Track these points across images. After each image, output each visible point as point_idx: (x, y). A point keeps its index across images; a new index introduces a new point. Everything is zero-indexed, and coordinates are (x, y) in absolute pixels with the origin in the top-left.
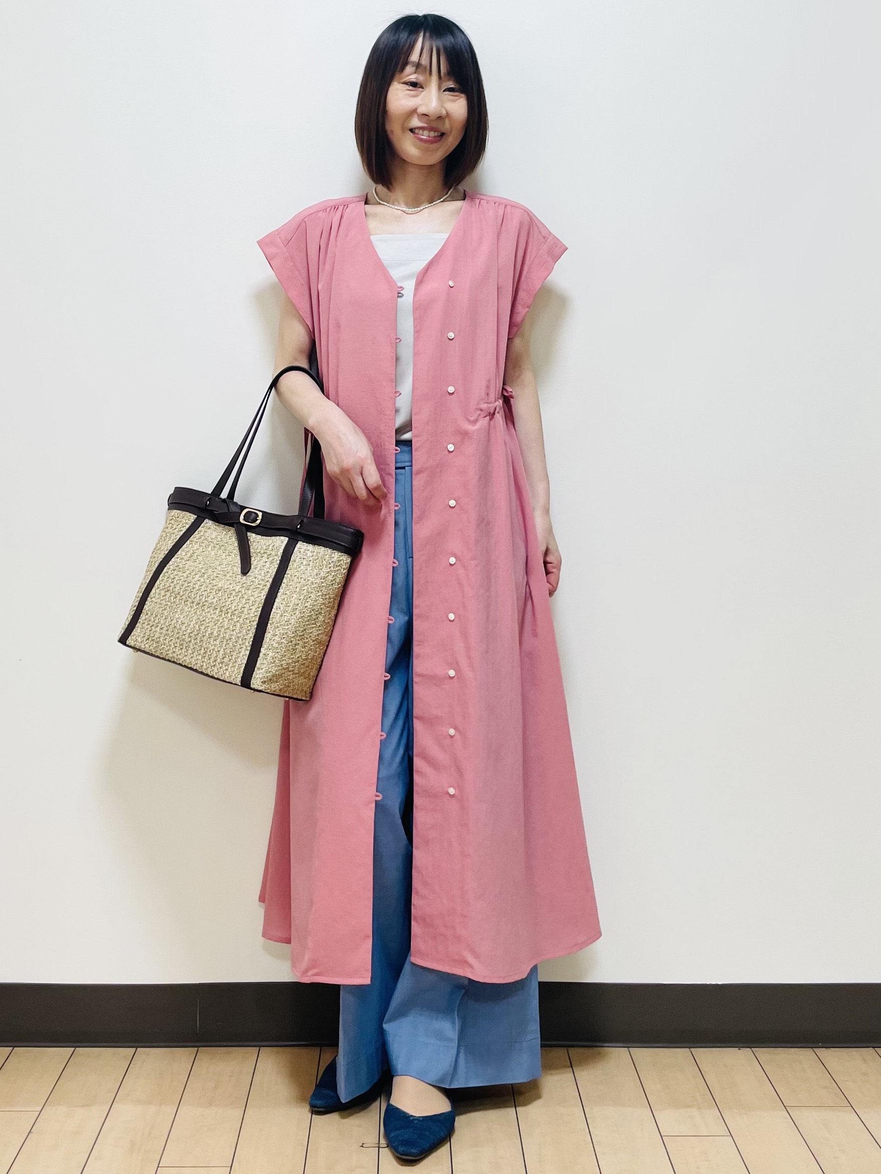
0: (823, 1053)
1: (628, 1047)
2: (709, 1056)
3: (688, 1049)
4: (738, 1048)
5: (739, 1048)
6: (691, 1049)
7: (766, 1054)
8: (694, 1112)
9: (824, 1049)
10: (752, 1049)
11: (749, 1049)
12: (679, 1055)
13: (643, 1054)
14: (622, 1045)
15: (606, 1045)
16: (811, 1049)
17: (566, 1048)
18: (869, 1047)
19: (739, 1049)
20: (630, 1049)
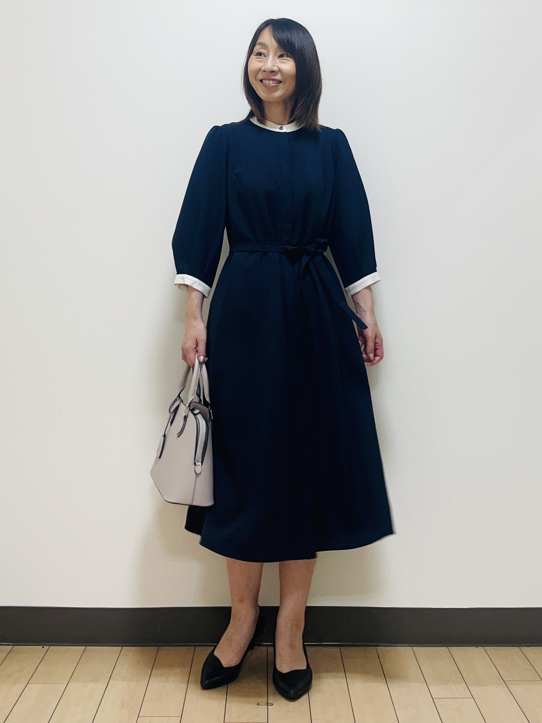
0: (525, 649)
1: (412, 647)
2: (458, 651)
3: (446, 648)
4: (475, 647)
5: (477, 647)
6: (449, 648)
7: (491, 650)
9: (526, 647)
10: (485, 647)
11: (482, 647)
12: (442, 651)
13: (421, 651)
14: (408, 645)
16: (518, 647)
17: (375, 647)
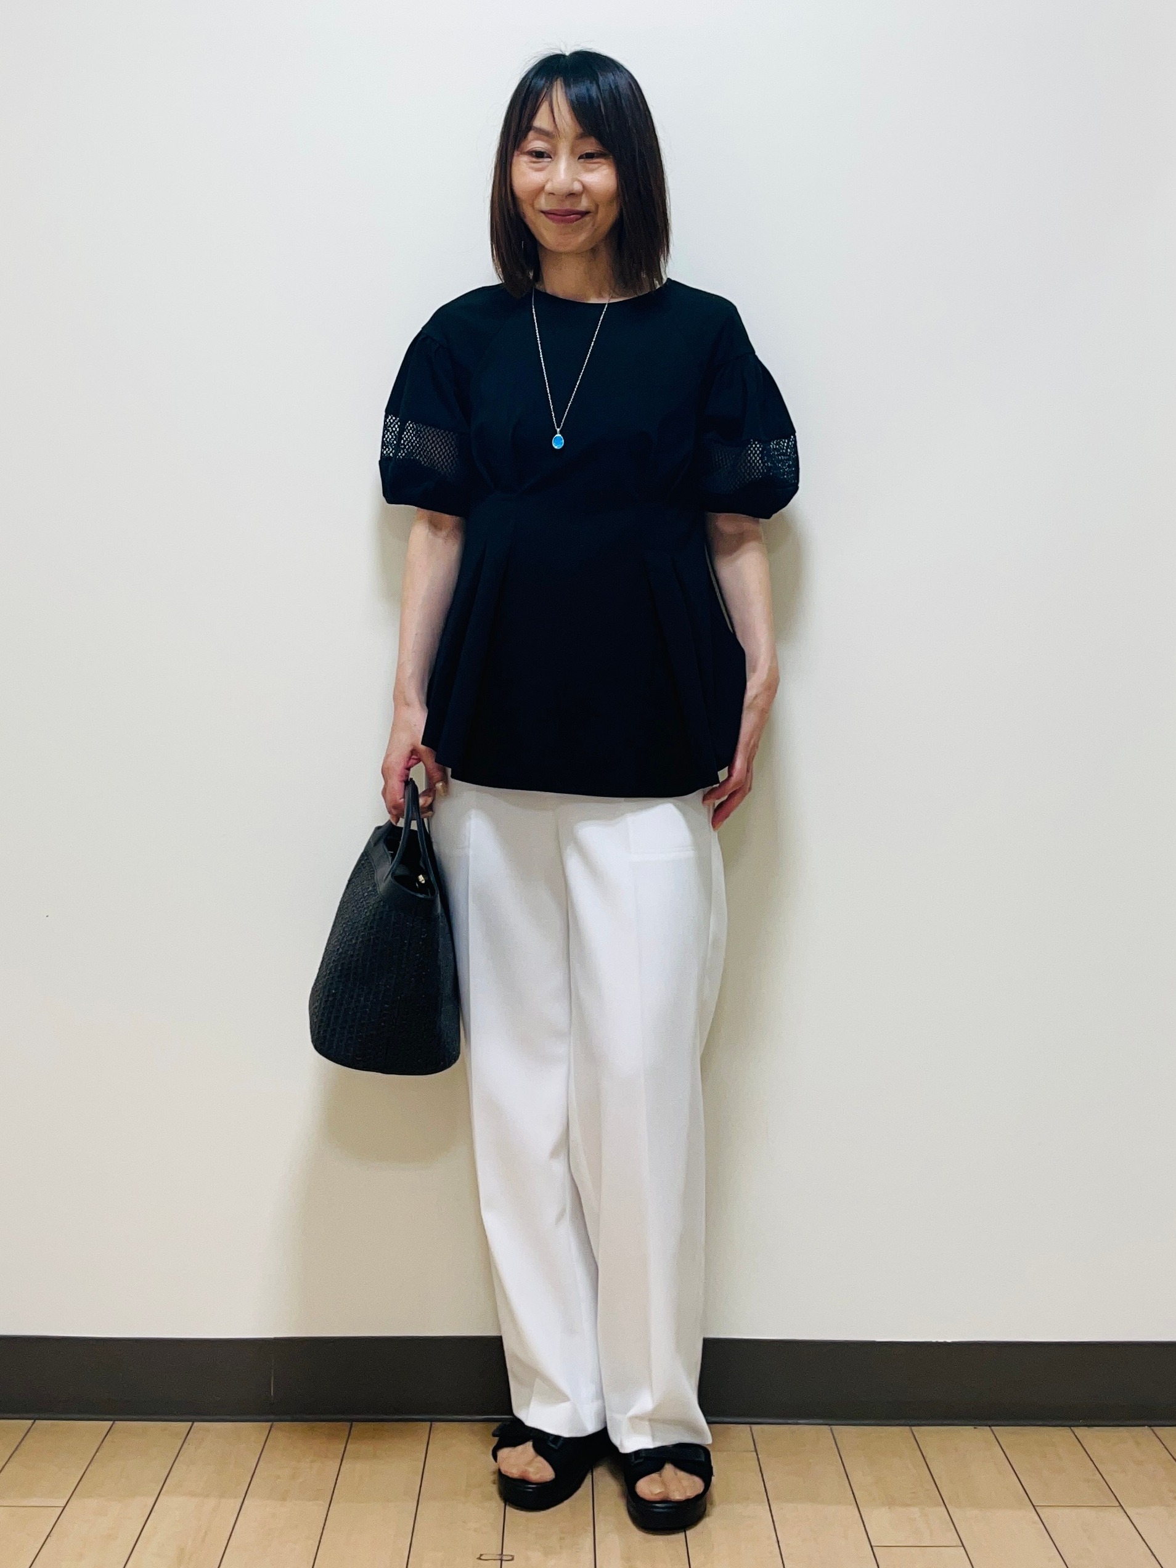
0: (1081, 1432)
1: (830, 1425)
2: (932, 1436)
3: (908, 1428)
4: (972, 1427)
5: (975, 1425)
6: (913, 1428)
7: (1007, 1434)
8: (915, 1511)
9: (1086, 1428)
10: (992, 1428)
11: (988, 1428)
12: (895, 1436)
13: (849, 1434)
14: (821, 1421)
15: (799, 1421)
16: (1068, 1428)
17: (747, 1427)
18: (1143, 1426)
19: (975, 1428)
20: (833, 1427)
